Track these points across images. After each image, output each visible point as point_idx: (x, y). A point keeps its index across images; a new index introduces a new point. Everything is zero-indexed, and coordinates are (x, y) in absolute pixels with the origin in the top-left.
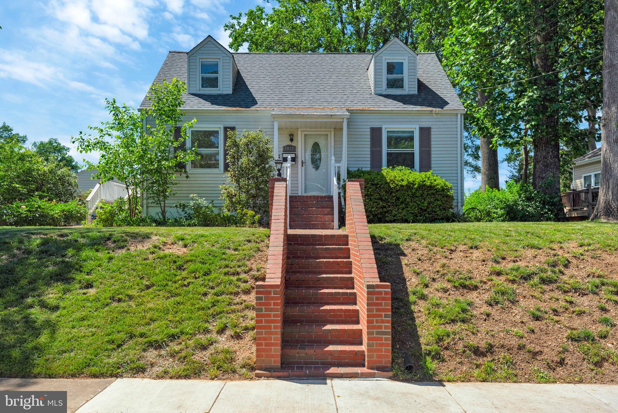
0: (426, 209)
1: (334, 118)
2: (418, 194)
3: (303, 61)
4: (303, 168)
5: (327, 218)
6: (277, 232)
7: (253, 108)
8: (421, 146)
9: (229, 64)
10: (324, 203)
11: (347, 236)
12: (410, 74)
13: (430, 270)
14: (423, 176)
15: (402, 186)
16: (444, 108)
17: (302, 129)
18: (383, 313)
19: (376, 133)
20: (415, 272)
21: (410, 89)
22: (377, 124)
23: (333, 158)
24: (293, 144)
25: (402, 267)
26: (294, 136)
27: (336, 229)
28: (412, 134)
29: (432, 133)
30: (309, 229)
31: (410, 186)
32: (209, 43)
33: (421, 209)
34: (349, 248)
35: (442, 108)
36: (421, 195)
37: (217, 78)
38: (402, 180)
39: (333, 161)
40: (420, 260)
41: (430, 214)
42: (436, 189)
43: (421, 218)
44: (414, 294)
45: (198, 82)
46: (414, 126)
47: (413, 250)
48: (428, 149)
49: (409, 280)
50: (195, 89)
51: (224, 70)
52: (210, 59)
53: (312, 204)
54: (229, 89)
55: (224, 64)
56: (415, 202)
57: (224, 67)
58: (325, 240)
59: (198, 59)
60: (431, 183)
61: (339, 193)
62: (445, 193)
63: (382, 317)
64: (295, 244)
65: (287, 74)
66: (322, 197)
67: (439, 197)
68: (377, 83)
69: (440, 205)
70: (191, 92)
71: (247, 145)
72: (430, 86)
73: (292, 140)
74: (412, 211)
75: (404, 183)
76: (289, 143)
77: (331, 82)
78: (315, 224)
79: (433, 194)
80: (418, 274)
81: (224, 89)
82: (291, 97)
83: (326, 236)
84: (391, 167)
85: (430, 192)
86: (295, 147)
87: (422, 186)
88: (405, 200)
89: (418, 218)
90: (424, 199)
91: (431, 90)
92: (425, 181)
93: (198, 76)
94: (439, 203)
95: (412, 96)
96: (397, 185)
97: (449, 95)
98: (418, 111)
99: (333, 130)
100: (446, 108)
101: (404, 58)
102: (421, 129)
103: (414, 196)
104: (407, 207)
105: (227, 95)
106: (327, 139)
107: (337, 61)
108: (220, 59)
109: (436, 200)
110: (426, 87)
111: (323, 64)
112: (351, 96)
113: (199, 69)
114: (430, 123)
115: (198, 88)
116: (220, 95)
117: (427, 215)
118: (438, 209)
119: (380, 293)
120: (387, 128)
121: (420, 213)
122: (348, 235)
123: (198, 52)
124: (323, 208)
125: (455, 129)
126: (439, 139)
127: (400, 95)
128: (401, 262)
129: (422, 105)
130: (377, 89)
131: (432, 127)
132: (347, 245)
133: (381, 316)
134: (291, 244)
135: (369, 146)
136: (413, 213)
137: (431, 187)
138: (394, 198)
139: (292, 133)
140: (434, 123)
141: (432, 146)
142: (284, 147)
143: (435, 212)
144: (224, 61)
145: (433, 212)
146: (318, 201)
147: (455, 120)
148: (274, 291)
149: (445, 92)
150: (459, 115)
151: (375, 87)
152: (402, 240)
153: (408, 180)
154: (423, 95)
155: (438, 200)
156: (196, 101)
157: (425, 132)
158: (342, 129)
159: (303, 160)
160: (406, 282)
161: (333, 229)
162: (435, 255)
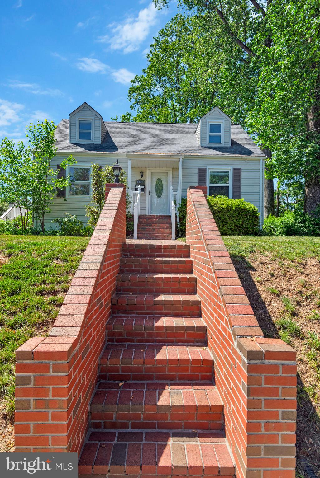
0: (241, 226)
1: (173, 158)
2: (235, 215)
3: (152, 127)
4: (150, 196)
5: (166, 231)
6: (98, 242)
7: (115, 153)
8: (234, 182)
9: (99, 123)
10: (164, 220)
11: (188, 247)
12: (226, 132)
13: (290, 290)
14: (239, 201)
15: (223, 208)
16: (251, 156)
17: (149, 169)
18: (280, 411)
19: (202, 172)
20: (273, 293)
21: (226, 143)
22: (202, 165)
23: (171, 188)
24: (143, 179)
25: (255, 285)
26: (144, 173)
27: (174, 240)
28: (227, 174)
29: (242, 173)
30: (152, 239)
31: (229, 208)
32: (85, 108)
33: (237, 226)
34: (191, 262)
35: (250, 155)
36: (237, 216)
37: (90, 133)
38: (223, 204)
39: (171, 190)
40: (273, 276)
41: (243, 230)
42: (248, 211)
43: (237, 232)
44: (285, 328)
45: (77, 135)
46: (229, 168)
47: (261, 263)
48: (239, 184)
49: (269, 305)
50: (75, 140)
51: (96, 127)
52: (85, 119)
53: (156, 221)
54: (99, 140)
55: (96, 123)
56: (232, 220)
57: (96, 125)
58: (165, 251)
59: (77, 119)
60: (245, 206)
61: (176, 214)
62: (255, 215)
63: (277, 417)
64: (131, 255)
65: (141, 134)
66: (163, 216)
67: (250, 217)
68: (203, 138)
69: (251, 223)
70: (71, 142)
71: (107, 176)
72: (239, 143)
73: (142, 176)
74: (231, 228)
75: (225, 206)
76: (140, 178)
77: (171, 139)
78: (157, 236)
79: (246, 215)
80: (278, 295)
81: (96, 140)
82: (142, 147)
83: (166, 247)
84: (213, 196)
85: (244, 213)
86: (144, 181)
87: (238, 209)
88: (225, 219)
89: (235, 232)
90: (239, 218)
91: (239, 145)
92: (239, 205)
93: (77, 132)
94: (250, 221)
95: (227, 148)
96: (219, 208)
97: (252, 148)
98: (233, 156)
99: (171, 169)
100: (252, 155)
101: (222, 121)
102: (234, 170)
103: (232, 216)
104: (226, 224)
105: (98, 144)
106: (167, 175)
107: (175, 127)
108: (92, 119)
109: (247, 219)
110: (236, 143)
111: (166, 129)
112: (185, 147)
113: (77, 126)
114: (240, 166)
115: (77, 139)
116: (92, 145)
117: (241, 230)
118: (249, 226)
119: (275, 368)
120: (210, 169)
121: (236, 229)
122: (190, 246)
123: (77, 114)
124: (163, 224)
125: (259, 170)
126: (247, 177)
127: (219, 147)
128: (251, 278)
129: (235, 153)
130: (203, 143)
131: (242, 168)
132: (189, 256)
133: (276, 415)
134: (127, 255)
135: (197, 181)
136: (230, 229)
137: (244, 210)
138: (217, 217)
139: (142, 171)
140: (244, 166)
141: (242, 182)
142: (136, 181)
143: (247, 228)
144: (96, 121)
145: (246, 228)
146: (159, 219)
147: (259, 163)
148: (54, 365)
149: (250, 146)
150: (262, 160)
151: (201, 141)
152: (245, 252)
153: (227, 204)
154: (234, 147)
155: (249, 220)
156: (75, 147)
157: (237, 172)
158: (178, 169)
159: (150, 190)
160: (266, 308)
161: (171, 240)
162: (288, 270)
